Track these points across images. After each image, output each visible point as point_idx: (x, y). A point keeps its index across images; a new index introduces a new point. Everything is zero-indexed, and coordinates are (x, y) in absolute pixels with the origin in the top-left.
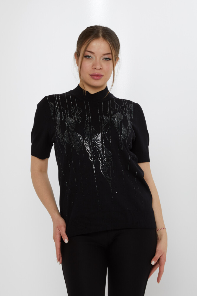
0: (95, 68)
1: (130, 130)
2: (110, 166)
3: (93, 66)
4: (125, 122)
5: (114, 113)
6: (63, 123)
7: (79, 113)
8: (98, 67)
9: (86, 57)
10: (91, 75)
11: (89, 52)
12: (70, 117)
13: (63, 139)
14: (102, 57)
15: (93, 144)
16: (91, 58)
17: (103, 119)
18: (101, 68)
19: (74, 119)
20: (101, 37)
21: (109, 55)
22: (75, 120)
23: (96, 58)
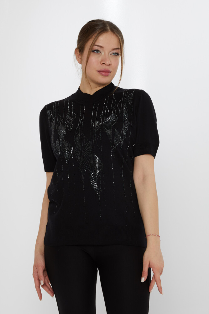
0: (104, 63)
1: (125, 133)
3: (101, 61)
7: (72, 120)
8: (107, 63)
9: (93, 51)
10: (99, 71)
11: (98, 46)
14: (110, 52)
15: (83, 153)
16: (99, 52)
17: (95, 124)
18: (111, 63)
20: (110, 30)
21: (118, 50)
22: (67, 128)
23: (105, 53)
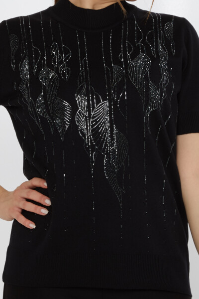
1: (164, 88)
2: (123, 165)
4: (154, 73)
5: (133, 57)
6: (34, 78)
7: (65, 60)
12: (48, 67)
13: (35, 110)
15: (92, 122)
17: (112, 72)
19: (57, 72)
22: (59, 74)
